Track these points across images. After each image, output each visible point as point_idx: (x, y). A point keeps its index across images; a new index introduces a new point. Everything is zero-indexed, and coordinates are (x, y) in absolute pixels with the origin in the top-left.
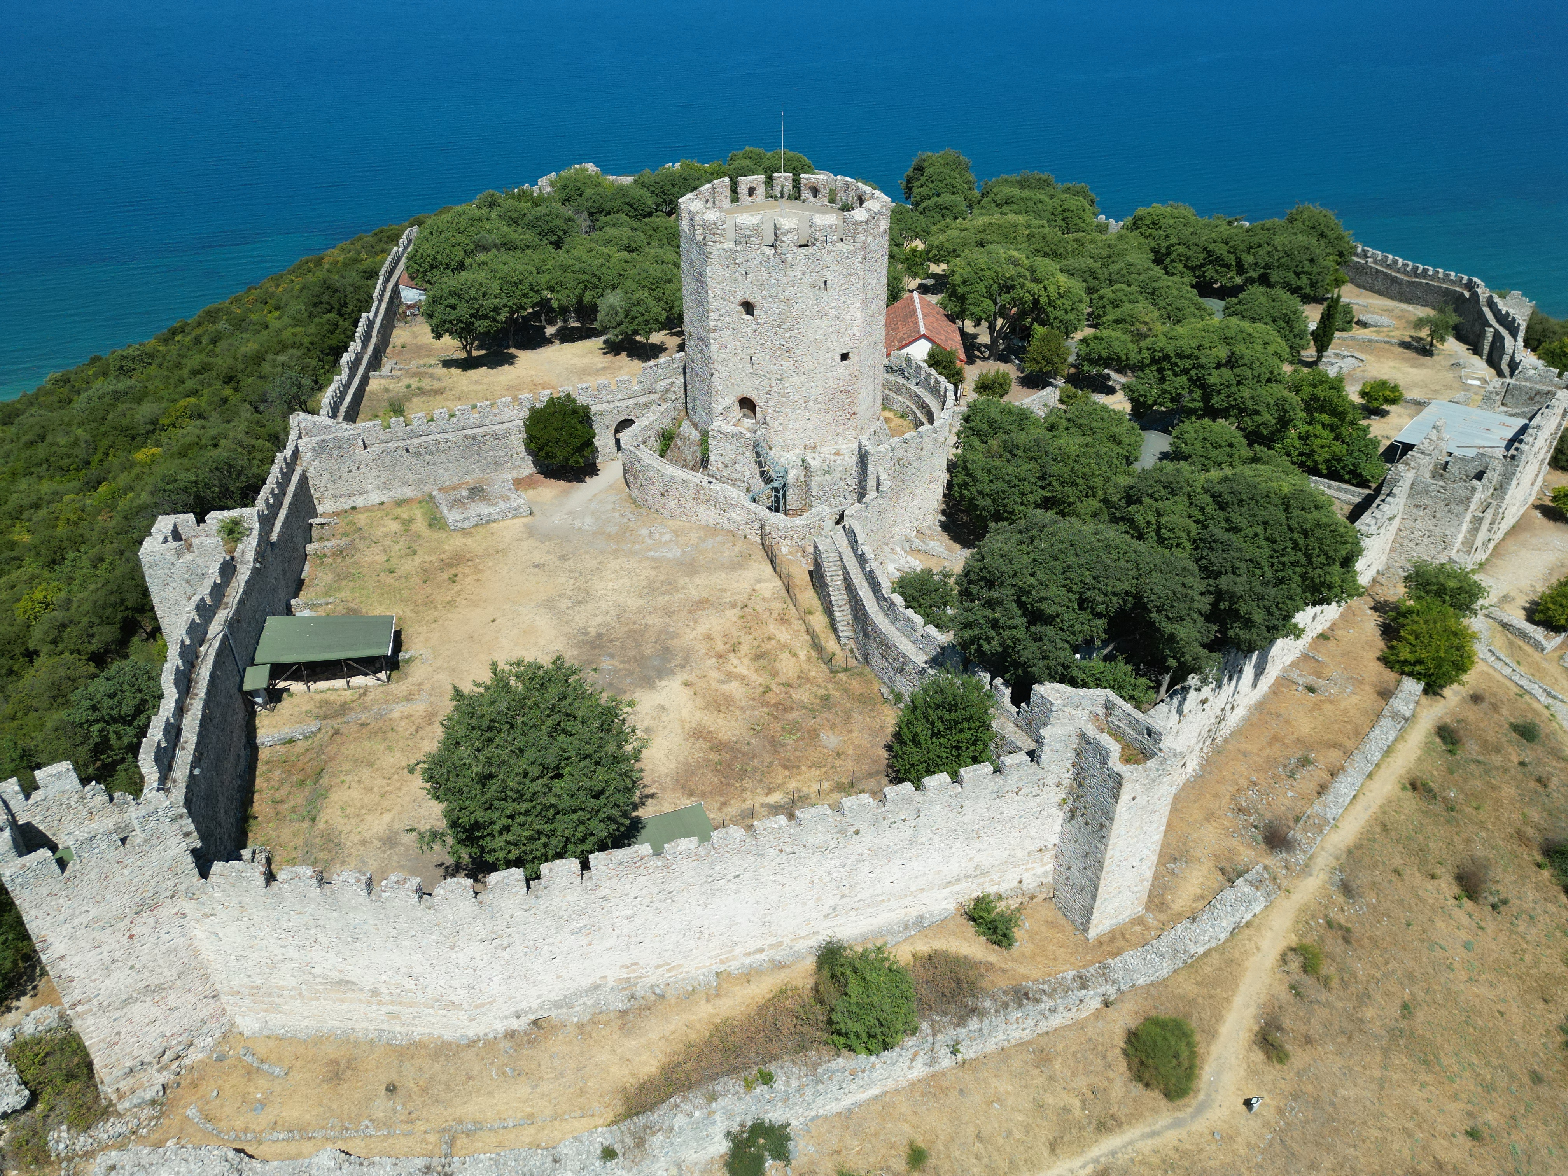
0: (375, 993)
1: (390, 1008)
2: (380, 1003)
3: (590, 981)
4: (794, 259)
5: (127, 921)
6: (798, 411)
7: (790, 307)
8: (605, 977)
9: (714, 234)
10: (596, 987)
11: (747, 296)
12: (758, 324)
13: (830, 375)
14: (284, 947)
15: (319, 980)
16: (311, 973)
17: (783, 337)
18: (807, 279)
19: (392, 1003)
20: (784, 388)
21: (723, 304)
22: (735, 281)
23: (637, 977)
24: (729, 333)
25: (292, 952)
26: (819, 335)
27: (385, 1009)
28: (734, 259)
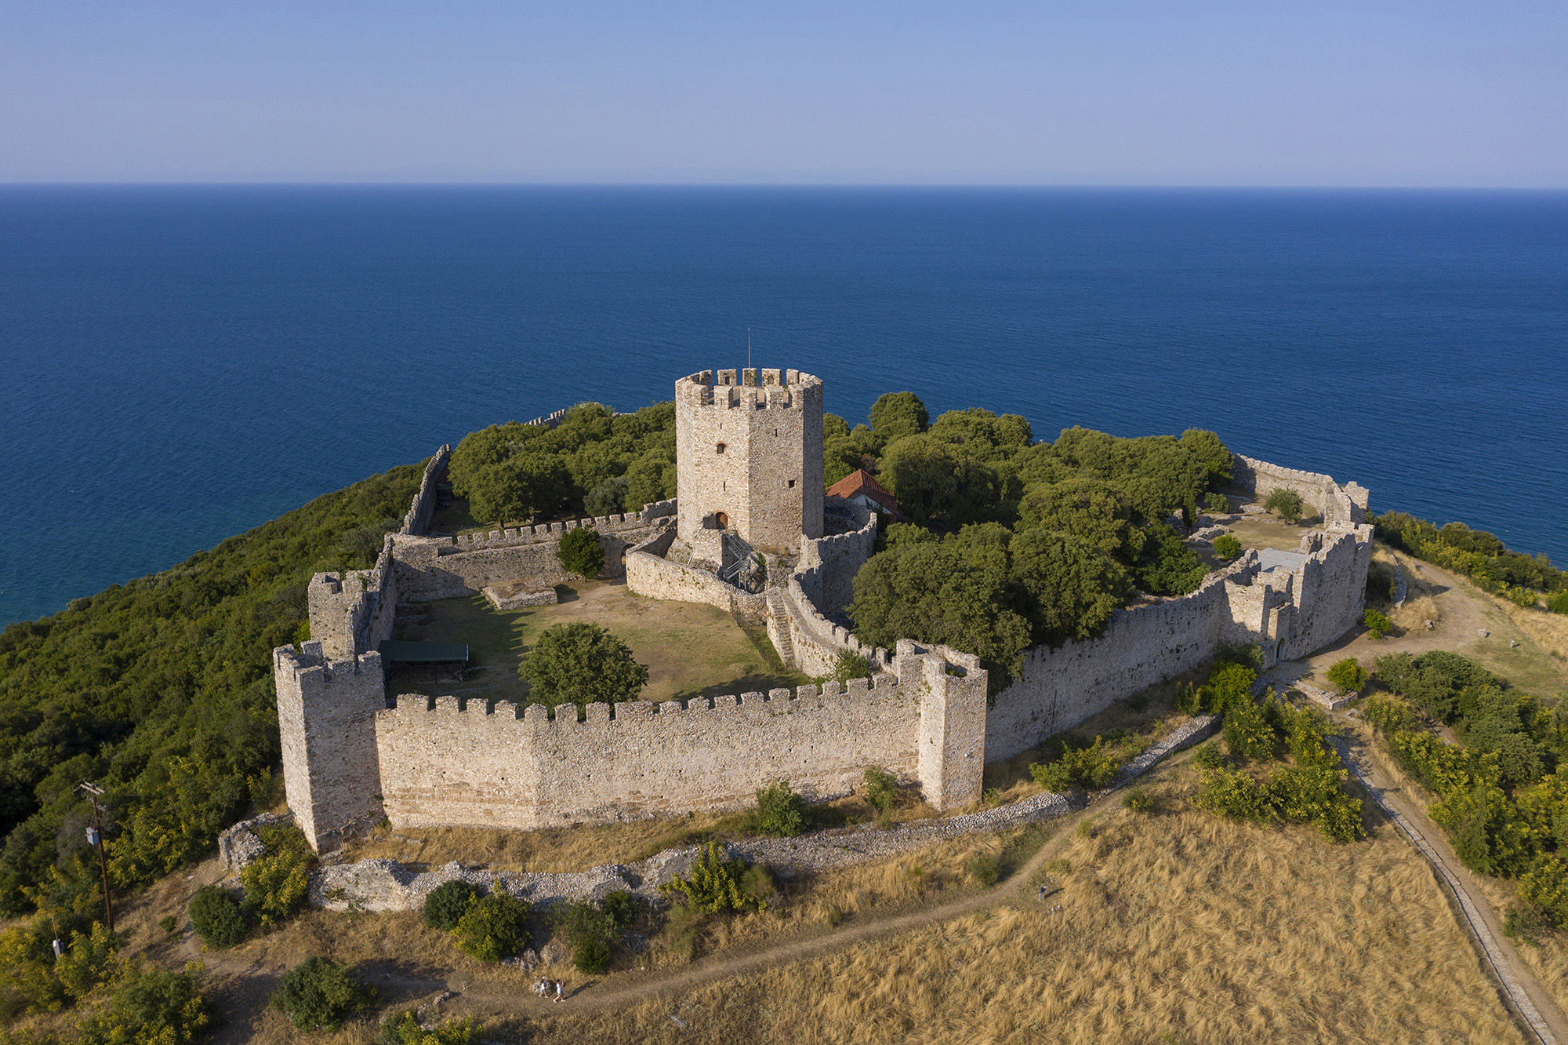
0: (480, 793)
1: (488, 806)
2: (482, 801)
3: (610, 800)
4: (754, 414)
5: (348, 724)
7: (752, 445)
8: (620, 799)
10: (613, 805)
11: (722, 439)
12: (729, 458)
13: (781, 495)
14: (429, 756)
16: (442, 777)
17: (747, 467)
18: (763, 427)
19: (489, 801)
21: (705, 446)
22: (714, 429)
23: (641, 804)
24: (708, 466)
25: (434, 760)
26: (773, 467)
27: (484, 806)
28: (713, 415)
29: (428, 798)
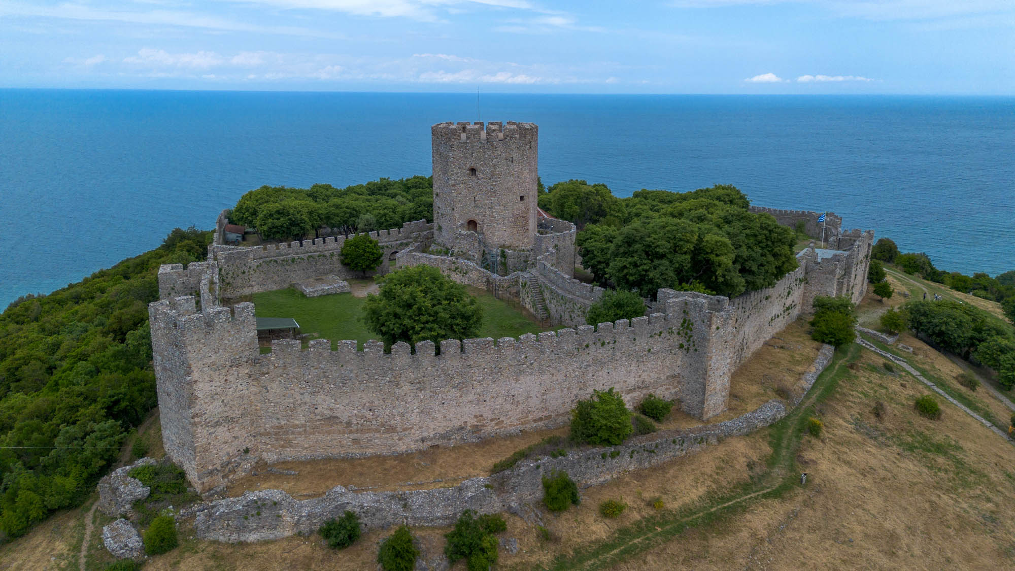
0: (349, 424)
1: (356, 436)
2: (351, 432)
3: (459, 424)
4: (497, 144)
5: (226, 369)
6: (500, 226)
7: (495, 169)
8: (466, 422)
9: (455, 135)
10: (461, 428)
11: (472, 165)
12: (478, 179)
13: (515, 207)
14: (302, 394)
15: (318, 417)
16: (314, 413)
17: (492, 185)
18: (503, 155)
19: (357, 431)
20: (493, 212)
21: (459, 171)
22: (466, 158)
23: (482, 426)
24: (462, 186)
25: (307, 398)
26: (509, 185)
27: (352, 436)
28: (465, 147)
29: (300, 433)
